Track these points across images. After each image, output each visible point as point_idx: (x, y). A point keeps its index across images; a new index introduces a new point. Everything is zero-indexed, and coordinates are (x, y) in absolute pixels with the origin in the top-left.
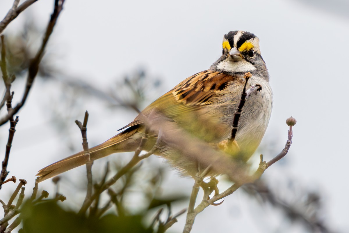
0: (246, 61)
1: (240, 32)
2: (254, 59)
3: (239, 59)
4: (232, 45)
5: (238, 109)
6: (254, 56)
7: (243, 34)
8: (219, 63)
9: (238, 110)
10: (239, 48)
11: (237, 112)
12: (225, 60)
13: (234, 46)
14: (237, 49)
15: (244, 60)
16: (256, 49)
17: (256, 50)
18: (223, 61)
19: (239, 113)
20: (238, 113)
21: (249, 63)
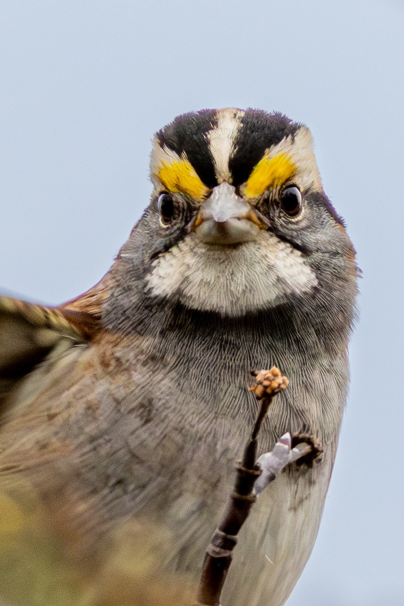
0: (275, 240)
1: (228, 115)
2: (303, 224)
3: (248, 233)
4: (208, 176)
5: (223, 534)
6: (303, 211)
7: (242, 122)
8: (155, 263)
9: (219, 541)
10: (242, 188)
11: (218, 550)
12: (181, 244)
13: (220, 180)
14: (238, 192)
15: (267, 235)
16: (305, 178)
17: (307, 185)
18: (174, 250)
19: (226, 554)
20: (218, 553)
21: (289, 250)
